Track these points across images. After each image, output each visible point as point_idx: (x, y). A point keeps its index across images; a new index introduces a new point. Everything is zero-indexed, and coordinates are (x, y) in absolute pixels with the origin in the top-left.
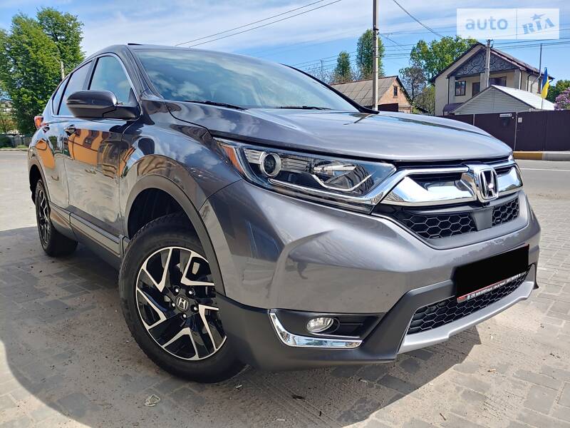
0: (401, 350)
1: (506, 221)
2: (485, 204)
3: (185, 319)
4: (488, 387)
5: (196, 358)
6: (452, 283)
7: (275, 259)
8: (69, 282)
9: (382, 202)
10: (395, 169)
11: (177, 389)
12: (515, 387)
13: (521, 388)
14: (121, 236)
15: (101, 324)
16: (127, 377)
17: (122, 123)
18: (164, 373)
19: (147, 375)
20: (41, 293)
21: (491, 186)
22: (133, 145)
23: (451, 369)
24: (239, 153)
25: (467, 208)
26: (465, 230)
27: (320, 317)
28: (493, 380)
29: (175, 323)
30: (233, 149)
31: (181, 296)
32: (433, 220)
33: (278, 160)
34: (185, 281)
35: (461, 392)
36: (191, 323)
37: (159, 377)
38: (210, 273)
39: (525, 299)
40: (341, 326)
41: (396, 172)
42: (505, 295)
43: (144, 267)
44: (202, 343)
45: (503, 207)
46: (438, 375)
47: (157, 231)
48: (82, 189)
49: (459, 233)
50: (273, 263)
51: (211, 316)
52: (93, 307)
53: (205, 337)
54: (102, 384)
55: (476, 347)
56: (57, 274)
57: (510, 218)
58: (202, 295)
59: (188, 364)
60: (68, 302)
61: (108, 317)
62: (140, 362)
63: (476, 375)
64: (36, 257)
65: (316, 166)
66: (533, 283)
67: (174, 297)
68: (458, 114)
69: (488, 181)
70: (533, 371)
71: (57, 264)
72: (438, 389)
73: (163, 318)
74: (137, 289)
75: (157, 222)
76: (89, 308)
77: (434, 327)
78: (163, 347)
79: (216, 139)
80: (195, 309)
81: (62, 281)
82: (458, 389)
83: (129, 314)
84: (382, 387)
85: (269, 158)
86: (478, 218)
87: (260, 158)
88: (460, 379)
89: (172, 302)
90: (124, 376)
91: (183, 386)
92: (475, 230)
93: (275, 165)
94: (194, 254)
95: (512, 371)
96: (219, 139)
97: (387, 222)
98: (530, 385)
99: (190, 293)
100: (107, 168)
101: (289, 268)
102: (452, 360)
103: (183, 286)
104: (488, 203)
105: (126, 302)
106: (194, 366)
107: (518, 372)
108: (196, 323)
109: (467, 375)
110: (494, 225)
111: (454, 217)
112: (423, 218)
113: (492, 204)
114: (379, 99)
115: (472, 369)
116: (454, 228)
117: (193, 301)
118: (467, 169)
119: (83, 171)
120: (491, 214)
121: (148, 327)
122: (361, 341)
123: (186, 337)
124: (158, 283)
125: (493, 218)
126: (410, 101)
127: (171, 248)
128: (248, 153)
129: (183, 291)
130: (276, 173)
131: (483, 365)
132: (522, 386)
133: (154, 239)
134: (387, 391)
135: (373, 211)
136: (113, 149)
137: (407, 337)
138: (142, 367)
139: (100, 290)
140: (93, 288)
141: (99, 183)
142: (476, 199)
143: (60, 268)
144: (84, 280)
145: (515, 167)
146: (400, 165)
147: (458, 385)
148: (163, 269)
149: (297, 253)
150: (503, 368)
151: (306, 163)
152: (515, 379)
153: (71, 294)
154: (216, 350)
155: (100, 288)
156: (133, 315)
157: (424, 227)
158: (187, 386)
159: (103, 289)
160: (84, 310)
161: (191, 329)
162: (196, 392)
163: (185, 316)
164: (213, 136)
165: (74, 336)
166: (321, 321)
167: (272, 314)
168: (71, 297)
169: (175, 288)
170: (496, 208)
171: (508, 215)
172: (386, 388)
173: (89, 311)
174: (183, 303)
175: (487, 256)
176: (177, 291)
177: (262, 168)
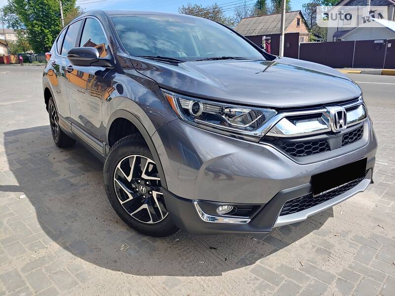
0: (275, 226)
1: (352, 142)
2: (337, 133)
3: (145, 198)
4: (333, 246)
5: (151, 222)
6: (310, 185)
7: (198, 168)
8: (72, 166)
9: (267, 135)
10: (277, 113)
11: (140, 240)
12: (350, 246)
13: (354, 247)
14: (104, 143)
15: (93, 196)
16: (109, 231)
17: (103, 69)
18: (132, 230)
19: (121, 231)
20: (55, 174)
21: (342, 121)
22: (113, 86)
23: (311, 234)
24: (176, 100)
25: (325, 136)
26: (322, 150)
27: (225, 205)
28: (337, 242)
29: (138, 201)
30: (173, 98)
31: (142, 185)
32: (300, 145)
33: (201, 106)
34: (144, 176)
35: (315, 249)
36: (148, 201)
37: (129, 232)
38: (158, 172)
39: (363, 191)
40: (237, 211)
41: (277, 115)
42: (349, 189)
43: (119, 166)
44: (154, 213)
45: (351, 133)
46: (302, 237)
47: (127, 145)
48: (77, 101)
49: (318, 152)
50: (197, 171)
51: (160, 198)
52: (88, 184)
53: (156, 209)
54: (95, 236)
55: (330, 219)
56: (64, 160)
57: (356, 139)
58: (155, 185)
59: (146, 226)
60: (72, 181)
61: (97, 192)
62: (117, 222)
63: (326, 238)
64: (51, 148)
65: (226, 108)
66: (370, 180)
67: (137, 185)
68: (344, 40)
69: (340, 118)
70: (364, 237)
71: (65, 153)
72: (301, 246)
73: (131, 198)
74: (115, 179)
75: (127, 139)
76: (84, 185)
77: (297, 211)
78: (131, 214)
79: (162, 89)
80: (151, 193)
81: (67, 165)
82: (314, 247)
83: (110, 194)
84: (266, 243)
85: (196, 105)
86: (331, 142)
87: (189, 105)
88: (316, 240)
89: (136, 188)
90: (108, 231)
91: (144, 239)
92: (329, 150)
93: (199, 108)
94: (149, 160)
95: (350, 236)
96: (164, 90)
97: (269, 147)
98: (360, 245)
99: (148, 183)
100: (92, 91)
101: (206, 174)
102: (313, 227)
103: (143, 179)
104: (340, 132)
105: (108, 186)
106: (150, 227)
107: (354, 237)
108: (151, 201)
109: (321, 237)
110: (343, 145)
111: (315, 142)
112: (293, 144)
113: (342, 132)
114: (285, 29)
115: (324, 234)
116: (314, 149)
117: (149, 188)
118: (325, 110)
119: (76, 90)
120: (341, 139)
121: (122, 203)
122: (250, 220)
123: (145, 210)
124: (128, 177)
125: (343, 141)
126: (309, 29)
127: (135, 156)
128: (182, 101)
129: (143, 182)
130: (199, 114)
131: (332, 231)
132: (355, 246)
133: (125, 150)
134: (268, 247)
135: (261, 140)
136: (97, 83)
137: (279, 218)
138: (118, 225)
139: (92, 172)
140: (87, 171)
141: (87, 100)
142: (330, 130)
143: (65, 156)
144: (80, 165)
145: (363, 104)
146: (280, 110)
147: (314, 244)
148: (131, 168)
149: (211, 167)
150: (344, 234)
151: (219, 108)
152: (351, 241)
153: (74, 175)
154: (163, 218)
155: (91, 171)
156: (113, 195)
157: (294, 150)
158: (146, 238)
159: (94, 172)
160: (82, 186)
161: (148, 204)
162: (151, 242)
163: (144, 197)
164: (160, 87)
165: (77, 203)
166: (226, 207)
167: (195, 203)
168: (74, 177)
169: (139, 180)
170: (345, 134)
171: (355, 138)
172: (268, 244)
173: (85, 187)
174: (143, 189)
175: (336, 167)
176: (139, 181)
177: (191, 111)
